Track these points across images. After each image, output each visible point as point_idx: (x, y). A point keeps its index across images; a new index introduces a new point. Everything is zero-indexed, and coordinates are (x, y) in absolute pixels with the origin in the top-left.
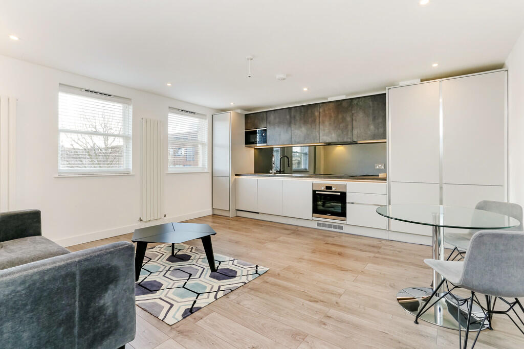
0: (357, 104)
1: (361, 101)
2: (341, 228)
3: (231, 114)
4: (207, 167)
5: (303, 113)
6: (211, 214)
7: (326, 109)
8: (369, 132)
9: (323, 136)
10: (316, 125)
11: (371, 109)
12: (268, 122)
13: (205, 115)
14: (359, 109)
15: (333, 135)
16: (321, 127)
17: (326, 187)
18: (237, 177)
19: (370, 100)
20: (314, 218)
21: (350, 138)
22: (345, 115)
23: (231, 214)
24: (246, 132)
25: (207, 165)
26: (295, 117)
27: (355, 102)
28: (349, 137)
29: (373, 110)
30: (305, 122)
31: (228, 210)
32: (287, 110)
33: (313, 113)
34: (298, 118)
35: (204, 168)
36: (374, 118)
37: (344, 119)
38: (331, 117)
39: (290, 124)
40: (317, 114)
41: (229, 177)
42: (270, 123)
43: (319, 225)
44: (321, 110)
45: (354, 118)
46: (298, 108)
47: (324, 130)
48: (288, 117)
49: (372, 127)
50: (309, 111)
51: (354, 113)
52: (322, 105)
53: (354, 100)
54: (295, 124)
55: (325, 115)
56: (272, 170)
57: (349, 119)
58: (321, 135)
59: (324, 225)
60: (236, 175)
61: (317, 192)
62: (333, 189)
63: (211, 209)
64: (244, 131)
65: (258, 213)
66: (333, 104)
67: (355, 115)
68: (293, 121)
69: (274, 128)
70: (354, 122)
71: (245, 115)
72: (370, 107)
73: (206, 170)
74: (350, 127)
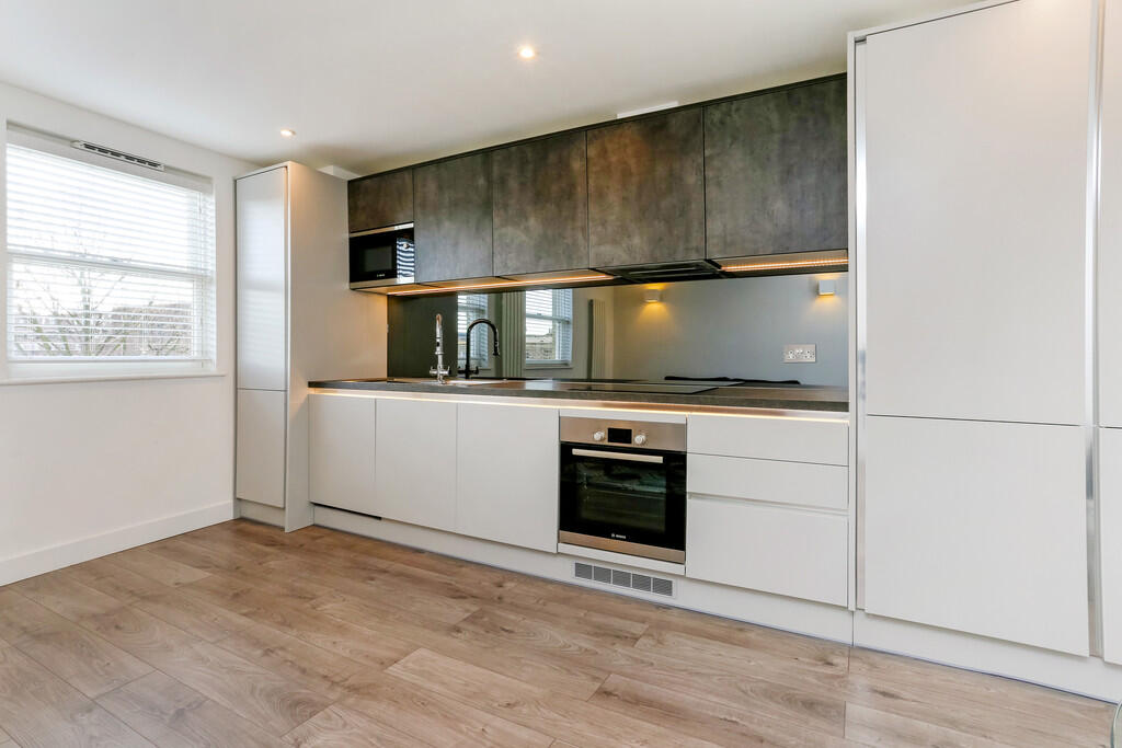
0: (722, 123)
1: (737, 110)
2: (665, 587)
3: (289, 176)
4: (214, 357)
5: (531, 167)
6: (229, 516)
7: (610, 147)
8: (769, 227)
9: (599, 244)
10: (575, 208)
11: (777, 137)
12: (418, 201)
13: (208, 179)
14: (729, 141)
15: (636, 240)
16: (594, 210)
17: (610, 430)
18: (313, 391)
19: (772, 105)
20: (564, 548)
21: (697, 250)
22: (676, 166)
23: (291, 521)
24: (351, 239)
25: (214, 350)
26: (503, 181)
27: (716, 115)
28: (694, 244)
29: (784, 141)
30: (540, 198)
31: (282, 506)
32: (479, 158)
33: (564, 165)
34: (513, 184)
35: (203, 362)
36: (788, 173)
37: (674, 179)
38: (626, 173)
39: (487, 207)
40: (577, 165)
41: (286, 391)
42: (423, 206)
43: (582, 570)
44: (592, 152)
45: (710, 174)
46: (514, 149)
47: (604, 223)
48: (481, 181)
49: (779, 206)
50: (552, 158)
51: (711, 157)
52: (596, 132)
53: (711, 109)
54: (506, 206)
55: (607, 170)
56: (435, 368)
57: (692, 179)
58: (593, 239)
59: (602, 574)
60: (312, 385)
61: (576, 452)
62: (638, 440)
63: (230, 501)
64: (347, 236)
65: (380, 518)
66: (634, 127)
67: (716, 163)
68: (497, 195)
69: (439, 223)
70: (712, 191)
71: (350, 182)
72: (771, 131)
73: (213, 369)
74: (695, 208)
